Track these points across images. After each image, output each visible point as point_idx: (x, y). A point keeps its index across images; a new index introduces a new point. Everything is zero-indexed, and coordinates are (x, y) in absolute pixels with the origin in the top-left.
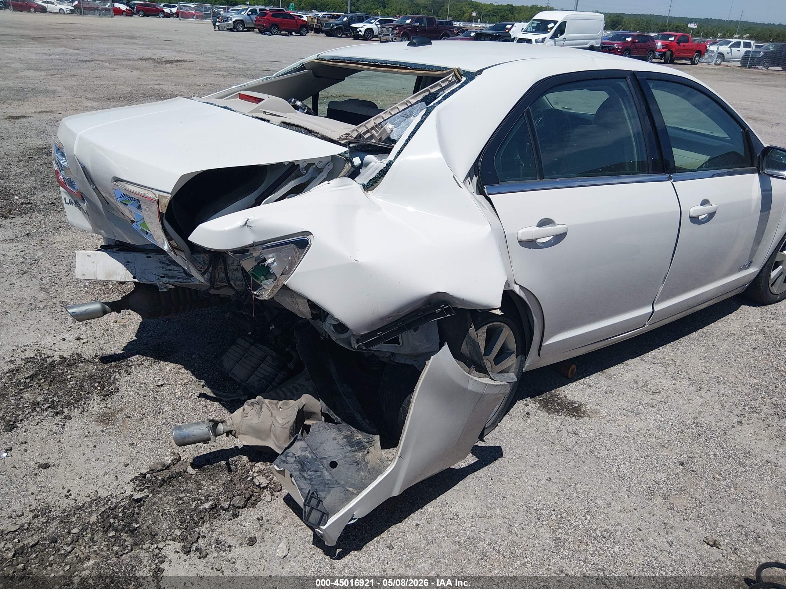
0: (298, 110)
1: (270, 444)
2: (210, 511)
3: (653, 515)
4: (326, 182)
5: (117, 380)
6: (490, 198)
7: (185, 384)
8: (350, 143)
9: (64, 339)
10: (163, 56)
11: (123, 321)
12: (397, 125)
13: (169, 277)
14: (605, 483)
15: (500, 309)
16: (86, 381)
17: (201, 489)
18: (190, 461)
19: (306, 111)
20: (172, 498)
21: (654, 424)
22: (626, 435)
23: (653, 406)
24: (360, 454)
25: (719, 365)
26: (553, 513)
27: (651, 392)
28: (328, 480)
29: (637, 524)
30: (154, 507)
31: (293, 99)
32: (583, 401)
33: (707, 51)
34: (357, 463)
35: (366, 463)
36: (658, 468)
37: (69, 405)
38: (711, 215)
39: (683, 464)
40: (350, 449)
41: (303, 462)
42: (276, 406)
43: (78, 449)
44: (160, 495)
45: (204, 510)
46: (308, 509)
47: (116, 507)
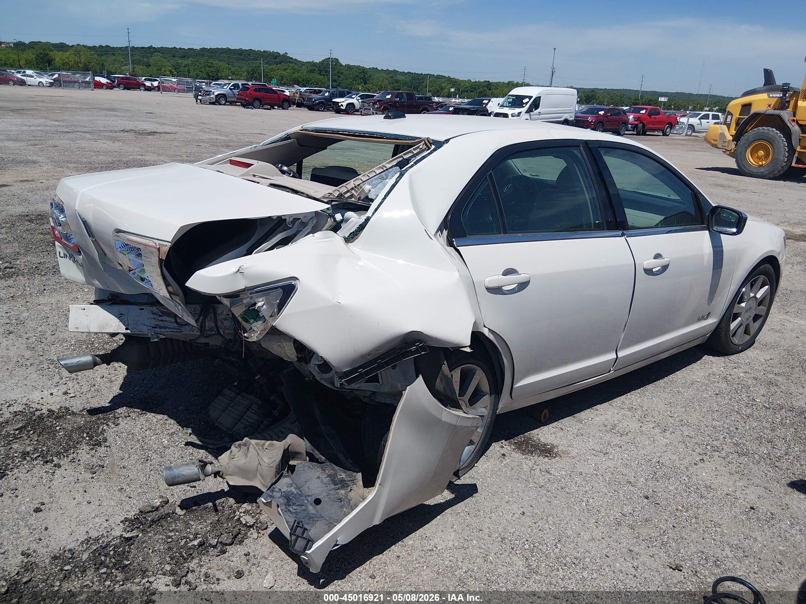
0: (284, 174)
1: (257, 483)
2: (198, 548)
3: (620, 544)
4: (311, 235)
5: (105, 430)
6: (458, 250)
7: (172, 434)
8: (332, 201)
9: (52, 394)
10: (144, 128)
11: (109, 376)
12: (374, 186)
13: (161, 327)
14: (575, 516)
15: (469, 346)
16: (74, 432)
17: (190, 529)
18: (178, 503)
19: (291, 175)
20: (161, 536)
21: (622, 463)
22: (595, 472)
23: (621, 447)
24: (343, 492)
25: (683, 410)
26: (526, 543)
27: (619, 434)
28: (312, 514)
29: (605, 552)
30: (144, 545)
31: (280, 165)
32: (555, 443)
33: (678, 123)
34: (340, 500)
35: (349, 500)
36: (625, 502)
37: (58, 454)
38: (665, 268)
39: (648, 497)
40: (333, 487)
41: (288, 497)
42: (262, 447)
43: (68, 494)
44: (150, 535)
45: (193, 547)
46: (294, 537)
47: (107, 545)
